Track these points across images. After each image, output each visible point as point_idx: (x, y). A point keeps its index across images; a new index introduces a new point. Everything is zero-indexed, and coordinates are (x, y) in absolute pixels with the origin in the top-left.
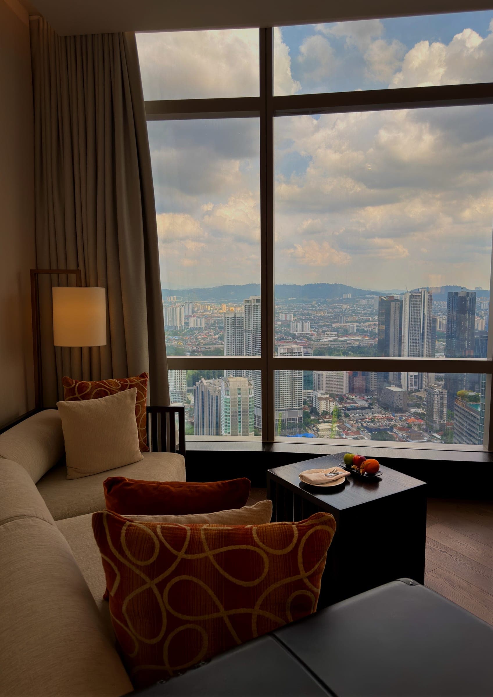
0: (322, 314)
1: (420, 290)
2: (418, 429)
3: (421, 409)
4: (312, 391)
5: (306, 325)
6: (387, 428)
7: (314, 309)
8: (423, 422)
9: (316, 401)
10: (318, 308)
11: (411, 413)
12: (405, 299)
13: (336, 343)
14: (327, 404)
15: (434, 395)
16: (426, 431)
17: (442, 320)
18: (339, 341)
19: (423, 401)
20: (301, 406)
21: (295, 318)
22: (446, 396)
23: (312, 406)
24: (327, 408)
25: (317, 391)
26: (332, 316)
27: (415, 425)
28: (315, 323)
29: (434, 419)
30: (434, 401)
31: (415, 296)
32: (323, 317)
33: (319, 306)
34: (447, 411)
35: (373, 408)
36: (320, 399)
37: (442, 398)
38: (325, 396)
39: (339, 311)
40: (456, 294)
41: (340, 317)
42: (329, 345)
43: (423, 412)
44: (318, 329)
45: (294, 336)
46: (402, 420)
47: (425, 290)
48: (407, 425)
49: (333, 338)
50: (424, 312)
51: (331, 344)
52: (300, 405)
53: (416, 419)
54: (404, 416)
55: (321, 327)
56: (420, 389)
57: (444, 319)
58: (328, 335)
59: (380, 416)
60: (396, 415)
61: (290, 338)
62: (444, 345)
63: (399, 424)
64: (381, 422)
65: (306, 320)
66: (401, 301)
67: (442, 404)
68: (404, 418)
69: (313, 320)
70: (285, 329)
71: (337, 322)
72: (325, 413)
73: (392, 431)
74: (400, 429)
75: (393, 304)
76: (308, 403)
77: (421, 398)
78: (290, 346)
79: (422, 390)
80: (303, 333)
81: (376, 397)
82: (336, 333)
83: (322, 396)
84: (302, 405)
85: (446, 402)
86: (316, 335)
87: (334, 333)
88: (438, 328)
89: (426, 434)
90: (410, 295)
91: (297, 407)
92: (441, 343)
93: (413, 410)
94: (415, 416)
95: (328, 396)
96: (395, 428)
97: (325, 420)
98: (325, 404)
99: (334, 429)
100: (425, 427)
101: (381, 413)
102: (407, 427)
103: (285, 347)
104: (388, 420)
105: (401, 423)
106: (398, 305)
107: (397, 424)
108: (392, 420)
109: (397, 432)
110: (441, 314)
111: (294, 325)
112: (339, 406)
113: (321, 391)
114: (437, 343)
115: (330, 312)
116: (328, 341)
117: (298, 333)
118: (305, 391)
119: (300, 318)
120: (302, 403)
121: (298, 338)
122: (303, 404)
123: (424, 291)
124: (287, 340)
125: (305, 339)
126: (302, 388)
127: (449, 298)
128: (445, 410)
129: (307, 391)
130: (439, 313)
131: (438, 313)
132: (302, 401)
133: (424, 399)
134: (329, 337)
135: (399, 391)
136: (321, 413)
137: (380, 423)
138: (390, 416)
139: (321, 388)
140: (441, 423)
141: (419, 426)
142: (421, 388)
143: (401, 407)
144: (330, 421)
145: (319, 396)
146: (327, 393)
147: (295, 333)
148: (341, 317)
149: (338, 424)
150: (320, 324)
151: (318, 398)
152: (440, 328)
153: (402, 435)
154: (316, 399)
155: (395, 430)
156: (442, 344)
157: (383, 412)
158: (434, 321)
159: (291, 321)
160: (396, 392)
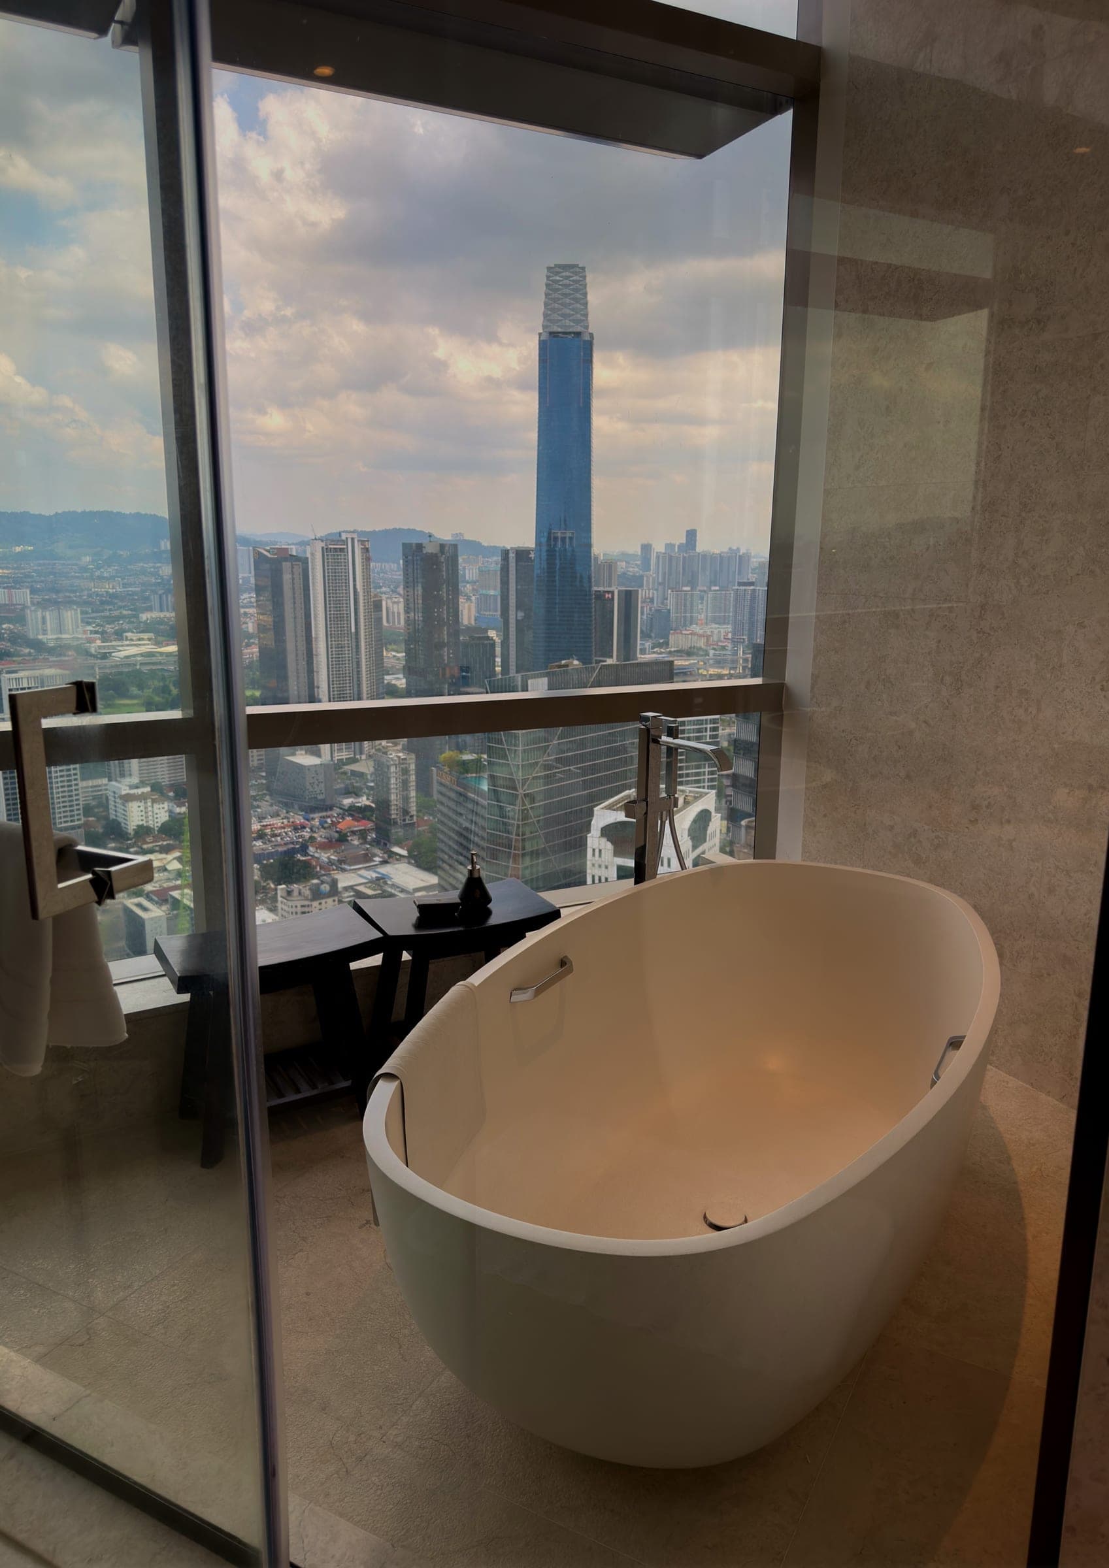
0: (108, 587)
1: (344, 537)
2: (361, 841)
3: (364, 798)
4: (105, 781)
5: (70, 616)
6: (294, 848)
7: (85, 575)
8: (370, 825)
9: (117, 805)
10: (98, 573)
11: (344, 810)
12: (312, 554)
13: (154, 659)
14: (146, 808)
15: (388, 767)
16: (376, 842)
17: (390, 605)
18: (161, 654)
19: (367, 781)
20: (79, 820)
21: (37, 598)
22: (413, 767)
23: (106, 818)
24: (147, 817)
25: (116, 781)
26: (134, 593)
27: (354, 833)
28: (93, 612)
29: (393, 817)
30: (389, 779)
31: (335, 549)
32: (114, 596)
33: (98, 568)
34: (417, 797)
35: (258, 807)
36: (128, 798)
37: (405, 772)
38: (139, 791)
39: (153, 580)
40: (420, 547)
41: (157, 597)
42: (135, 665)
43: (368, 803)
44: (102, 626)
45: (39, 646)
46: (326, 825)
47: (355, 536)
48: (336, 835)
49: (144, 649)
50: (355, 585)
51: (141, 664)
52: (76, 818)
53: (355, 819)
54: (329, 817)
55: (111, 620)
56: (358, 757)
57: (394, 603)
58: (132, 640)
59: (277, 822)
60: (312, 816)
61: (27, 651)
62: (398, 659)
63: (320, 835)
64: (279, 835)
65: (69, 603)
66: (305, 561)
67: (405, 783)
68: (329, 820)
69: (86, 603)
70: (12, 627)
71: (150, 609)
72: (143, 832)
73: (306, 854)
74: (323, 847)
75: (286, 565)
76: (96, 810)
77: (361, 775)
78: (37, 673)
79: (364, 757)
80: (64, 636)
81: (264, 782)
82: (151, 635)
83: (132, 792)
84: (82, 817)
85: (413, 778)
86: (99, 643)
87: (145, 636)
88: (385, 623)
89: (377, 851)
90: (323, 548)
91: (69, 824)
92: (394, 653)
93: (347, 802)
94: (352, 815)
95: (148, 789)
96: (312, 846)
97: (145, 846)
98: (142, 808)
99: (169, 867)
100: (374, 836)
101: (278, 815)
102: (337, 841)
103: (21, 674)
104: (296, 829)
105: (323, 832)
106: (298, 570)
107: (315, 835)
108: (303, 827)
109: (316, 855)
110: (388, 590)
111: (36, 618)
112: (178, 810)
113: (128, 781)
114: (385, 654)
115: (130, 585)
116: (134, 656)
117: (49, 638)
118: (84, 784)
119: (49, 600)
120: (81, 812)
121: (51, 651)
122: (84, 816)
123: (353, 539)
124: (20, 656)
125: (70, 653)
126: (78, 777)
127: (405, 556)
128: (413, 794)
129: (90, 783)
130: (384, 589)
131: (381, 587)
132: (81, 807)
133: (369, 777)
134: (135, 645)
135: (316, 765)
136: (132, 833)
137: (279, 838)
138: (299, 819)
139: (127, 773)
140: (407, 822)
141: (362, 834)
142: (361, 753)
143: (320, 797)
144: (157, 848)
145: (123, 793)
146: (143, 783)
147: (40, 637)
148: (160, 597)
149: (177, 854)
150: (107, 614)
151: (121, 797)
152: (388, 621)
153: (328, 858)
154: (118, 800)
155: (311, 850)
156: (394, 656)
157: (283, 813)
158: (378, 606)
159: (24, 607)
160: (309, 768)
